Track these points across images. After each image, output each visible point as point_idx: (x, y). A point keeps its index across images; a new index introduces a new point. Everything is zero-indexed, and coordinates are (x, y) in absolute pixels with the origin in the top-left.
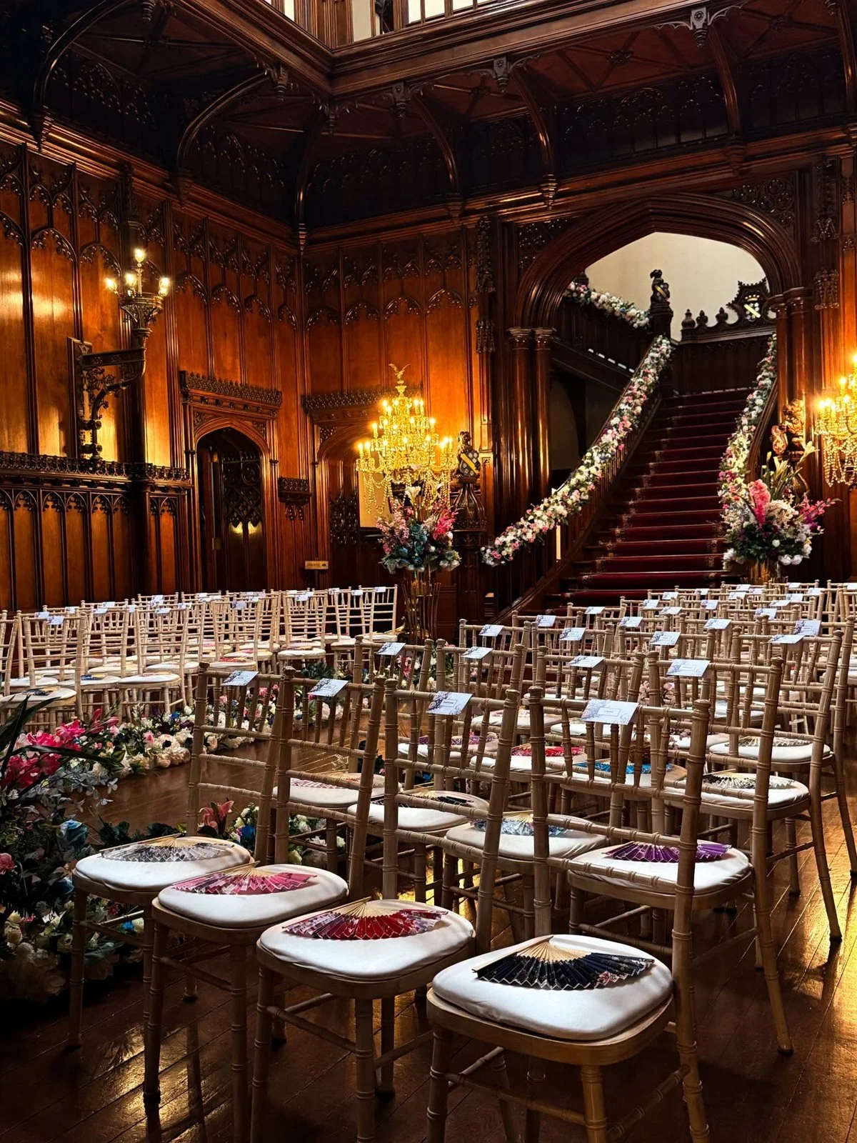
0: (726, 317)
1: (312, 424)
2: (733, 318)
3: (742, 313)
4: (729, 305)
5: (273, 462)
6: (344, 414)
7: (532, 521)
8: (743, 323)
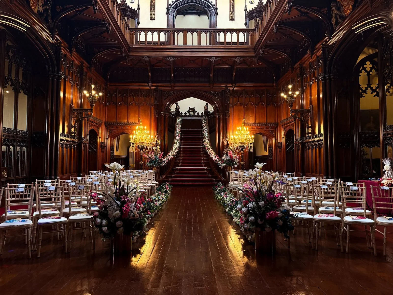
0: (186, 114)
1: (107, 129)
2: (188, 114)
3: (190, 113)
4: (187, 111)
5: (100, 138)
6: (117, 127)
7: (169, 156)
8: (190, 116)
